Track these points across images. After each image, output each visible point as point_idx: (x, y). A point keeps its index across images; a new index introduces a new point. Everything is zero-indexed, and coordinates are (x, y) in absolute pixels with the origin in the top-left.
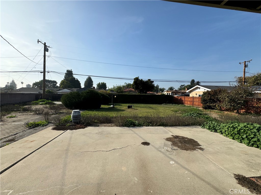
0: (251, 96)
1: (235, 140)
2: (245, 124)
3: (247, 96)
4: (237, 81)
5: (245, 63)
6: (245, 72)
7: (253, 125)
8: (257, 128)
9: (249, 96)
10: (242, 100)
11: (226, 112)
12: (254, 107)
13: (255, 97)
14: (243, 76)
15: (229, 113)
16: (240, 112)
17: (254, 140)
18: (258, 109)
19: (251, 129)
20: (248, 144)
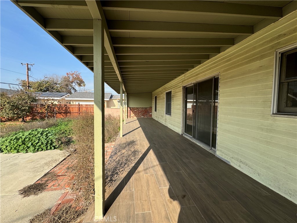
0: (35, 102)
1: (20, 152)
2: (30, 131)
3: (32, 102)
4: (20, 84)
5: (28, 66)
6: (28, 75)
7: (37, 131)
8: (40, 132)
9: (33, 102)
10: (27, 106)
11: (8, 123)
12: (39, 113)
13: (39, 103)
14: (27, 80)
15: (12, 123)
16: (26, 120)
17: (38, 144)
18: (42, 114)
19: (36, 135)
20: (34, 151)
